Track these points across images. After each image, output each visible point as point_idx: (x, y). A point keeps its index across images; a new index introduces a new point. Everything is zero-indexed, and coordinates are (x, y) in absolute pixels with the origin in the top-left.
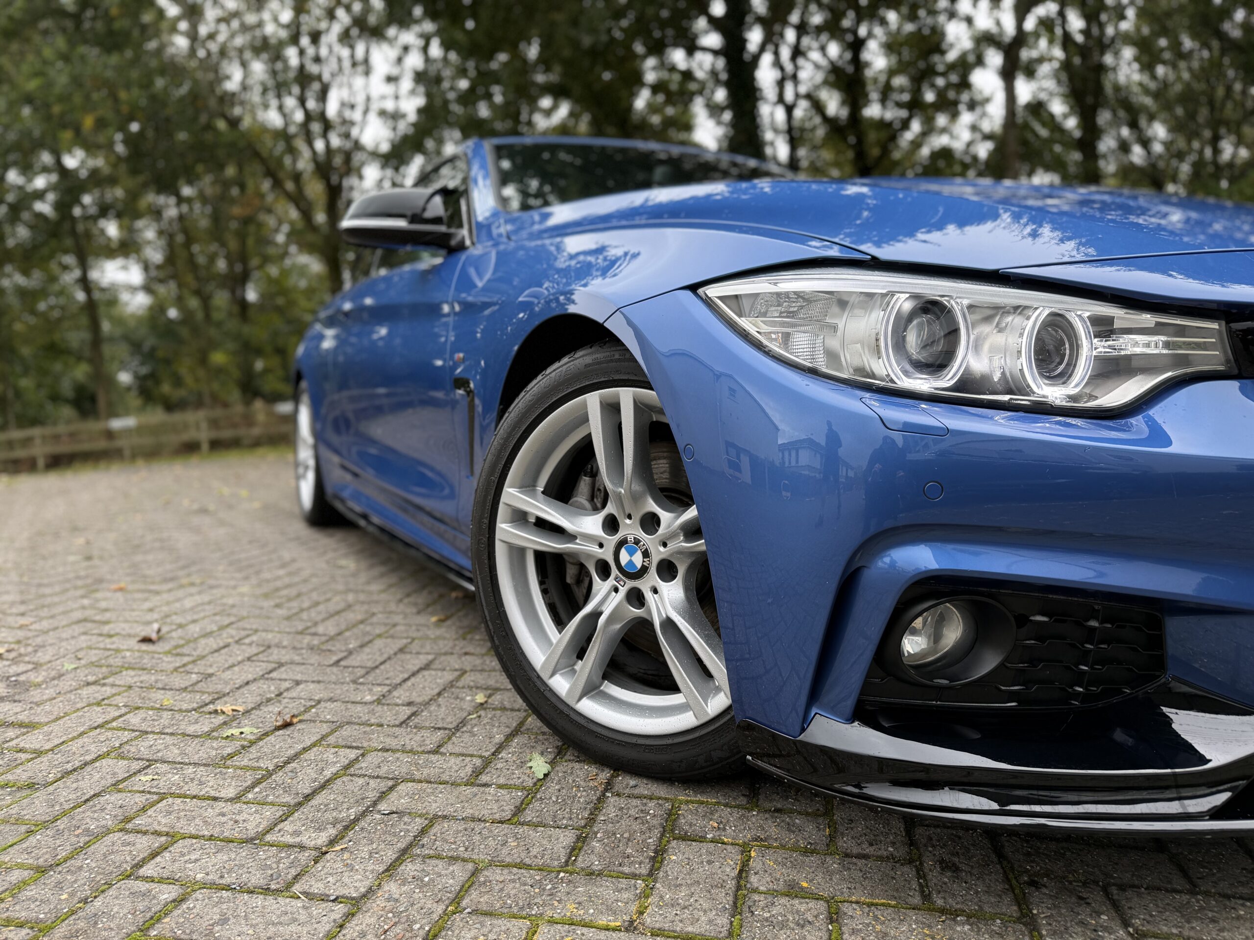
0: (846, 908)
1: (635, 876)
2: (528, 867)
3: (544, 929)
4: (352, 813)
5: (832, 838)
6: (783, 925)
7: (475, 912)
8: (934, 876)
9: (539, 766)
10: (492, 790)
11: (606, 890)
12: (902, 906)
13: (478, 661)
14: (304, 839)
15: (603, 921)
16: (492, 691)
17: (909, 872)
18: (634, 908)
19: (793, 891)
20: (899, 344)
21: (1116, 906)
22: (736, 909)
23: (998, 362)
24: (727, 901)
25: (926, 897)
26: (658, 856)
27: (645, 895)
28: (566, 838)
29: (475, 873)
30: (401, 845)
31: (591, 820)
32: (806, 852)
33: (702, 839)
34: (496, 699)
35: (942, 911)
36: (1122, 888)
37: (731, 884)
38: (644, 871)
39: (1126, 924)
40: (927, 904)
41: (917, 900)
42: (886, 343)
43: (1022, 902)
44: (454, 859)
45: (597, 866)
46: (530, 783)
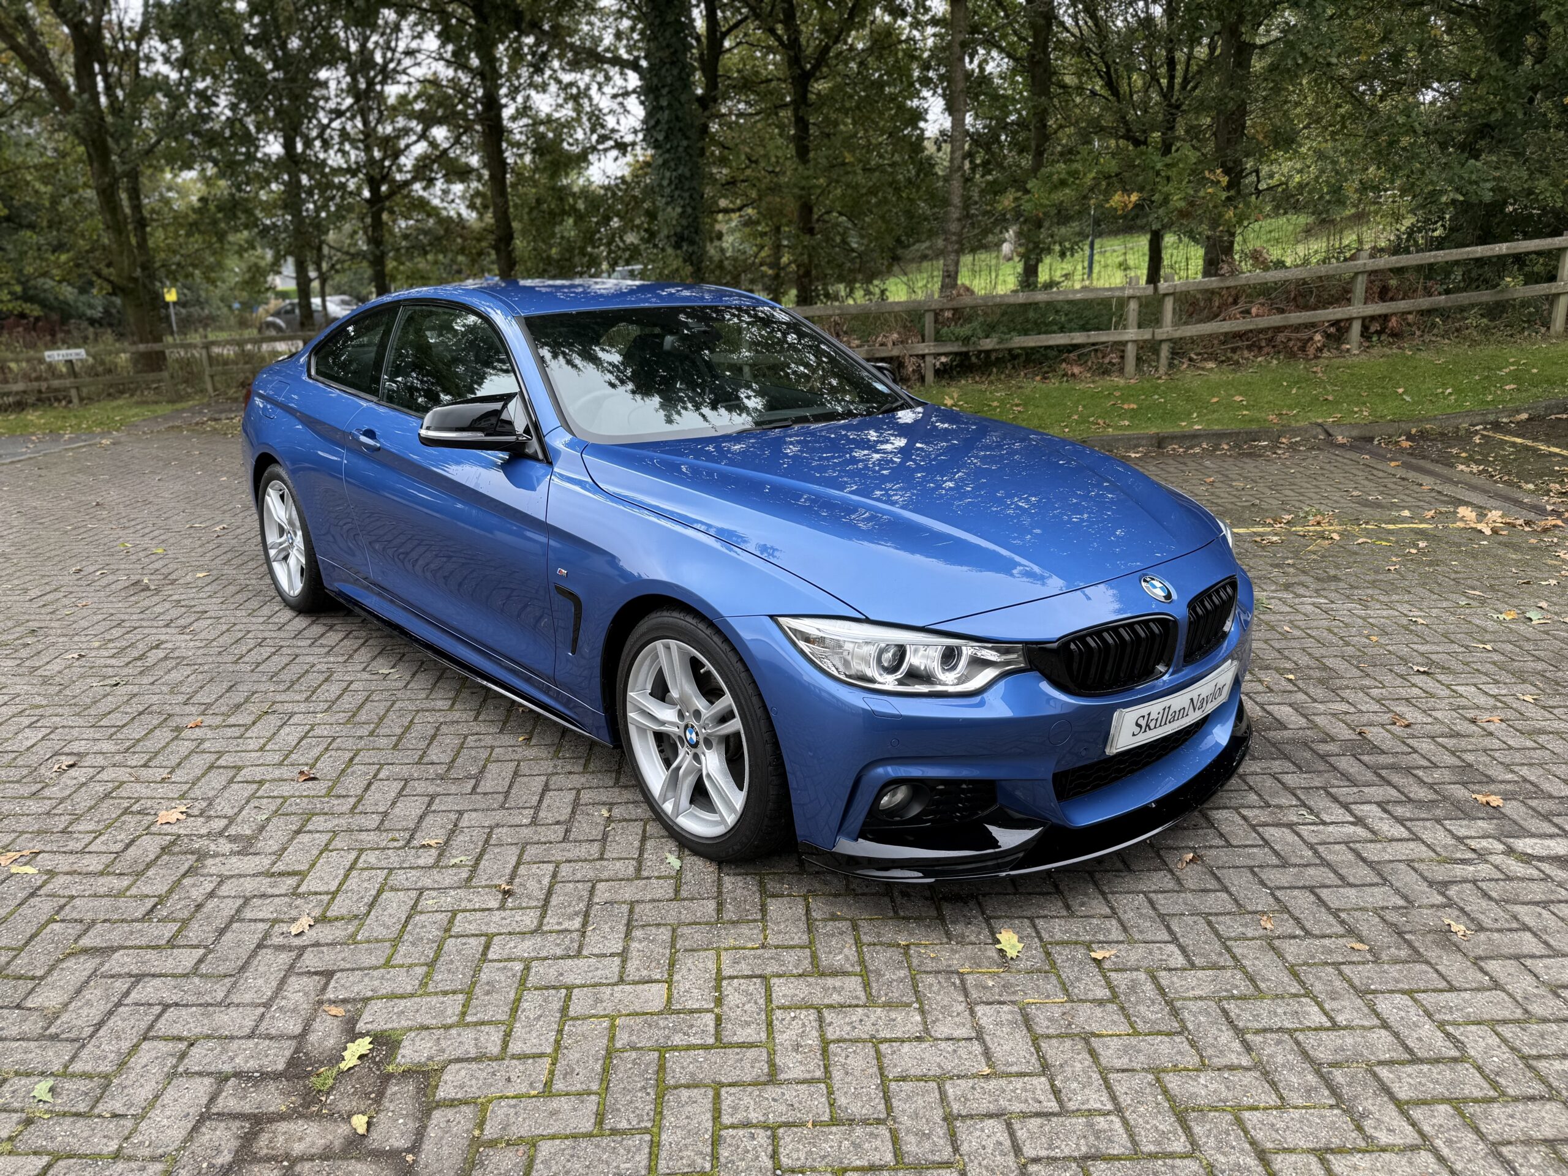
0: (860, 923)
1: (755, 921)
2: (699, 924)
3: (723, 953)
4: (582, 906)
5: (847, 886)
6: (833, 935)
7: (686, 950)
8: (899, 900)
9: (674, 861)
10: (653, 881)
11: (744, 929)
12: (885, 918)
13: (583, 780)
14: (566, 925)
15: (750, 945)
16: (611, 806)
17: (887, 900)
18: (761, 936)
19: (834, 918)
20: (879, 661)
21: (980, 904)
22: (809, 931)
23: (924, 661)
24: (803, 926)
25: (896, 912)
26: (763, 909)
27: (764, 929)
28: (712, 905)
29: (674, 930)
30: (624, 921)
31: (720, 893)
32: (836, 896)
33: (782, 896)
34: (617, 812)
35: (903, 918)
36: (984, 895)
37: (804, 918)
38: (759, 917)
39: (983, 913)
40: (897, 916)
41: (891, 914)
42: (873, 663)
43: (939, 909)
44: (658, 925)
45: (735, 918)
46: (674, 873)
